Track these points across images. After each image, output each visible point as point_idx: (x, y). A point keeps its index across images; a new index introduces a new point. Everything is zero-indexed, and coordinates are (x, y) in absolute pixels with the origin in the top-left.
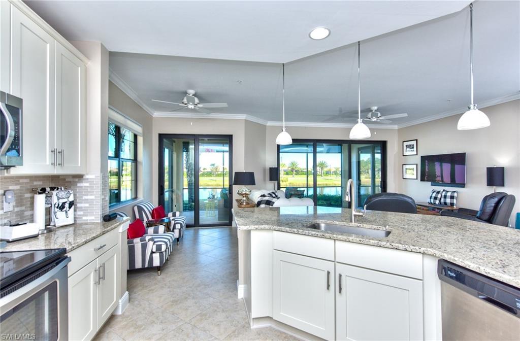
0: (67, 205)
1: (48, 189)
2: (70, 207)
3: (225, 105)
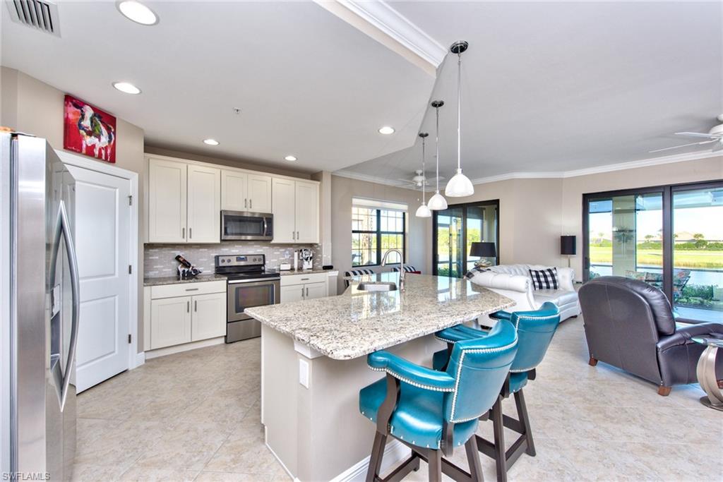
1: (303, 250)
2: (310, 260)
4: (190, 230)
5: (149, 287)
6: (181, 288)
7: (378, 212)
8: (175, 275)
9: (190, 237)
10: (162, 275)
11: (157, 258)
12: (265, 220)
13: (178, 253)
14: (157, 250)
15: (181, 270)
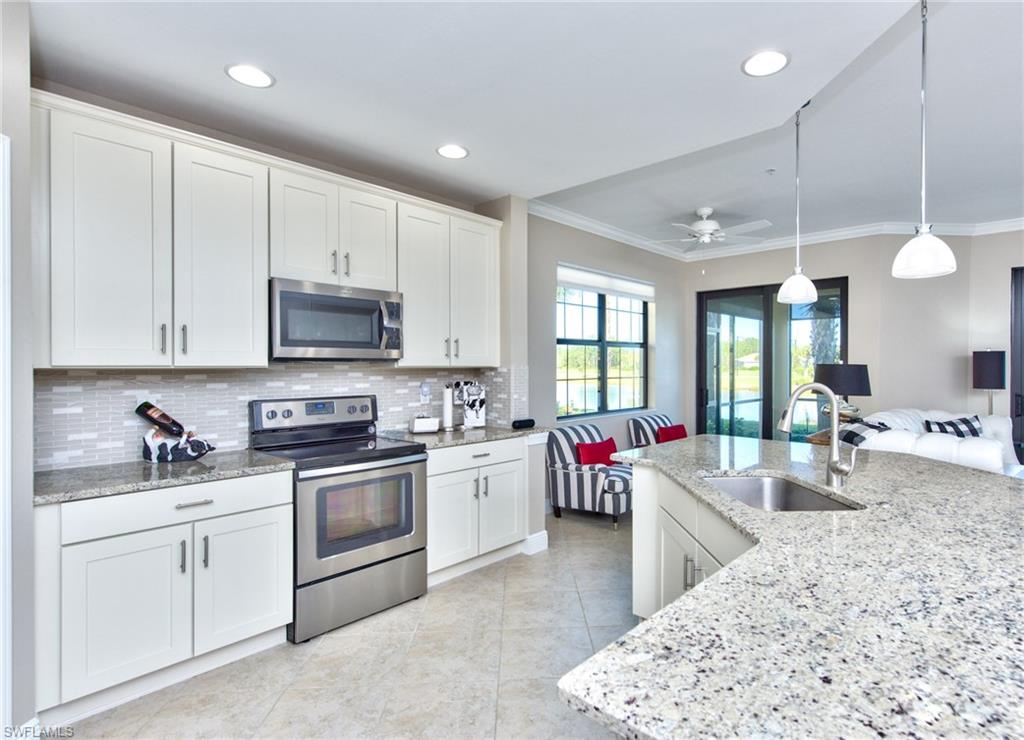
0: (477, 404)
1: (462, 384)
2: (481, 406)
3: (766, 223)
4: (184, 329)
5: (54, 509)
6: (161, 501)
7: (602, 299)
8: (136, 456)
9: (184, 350)
10: (96, 461)
11: (79, 410)
12: (383, 308)
13: (143, 396)
14: (78, 389)
15: (154, 441)
